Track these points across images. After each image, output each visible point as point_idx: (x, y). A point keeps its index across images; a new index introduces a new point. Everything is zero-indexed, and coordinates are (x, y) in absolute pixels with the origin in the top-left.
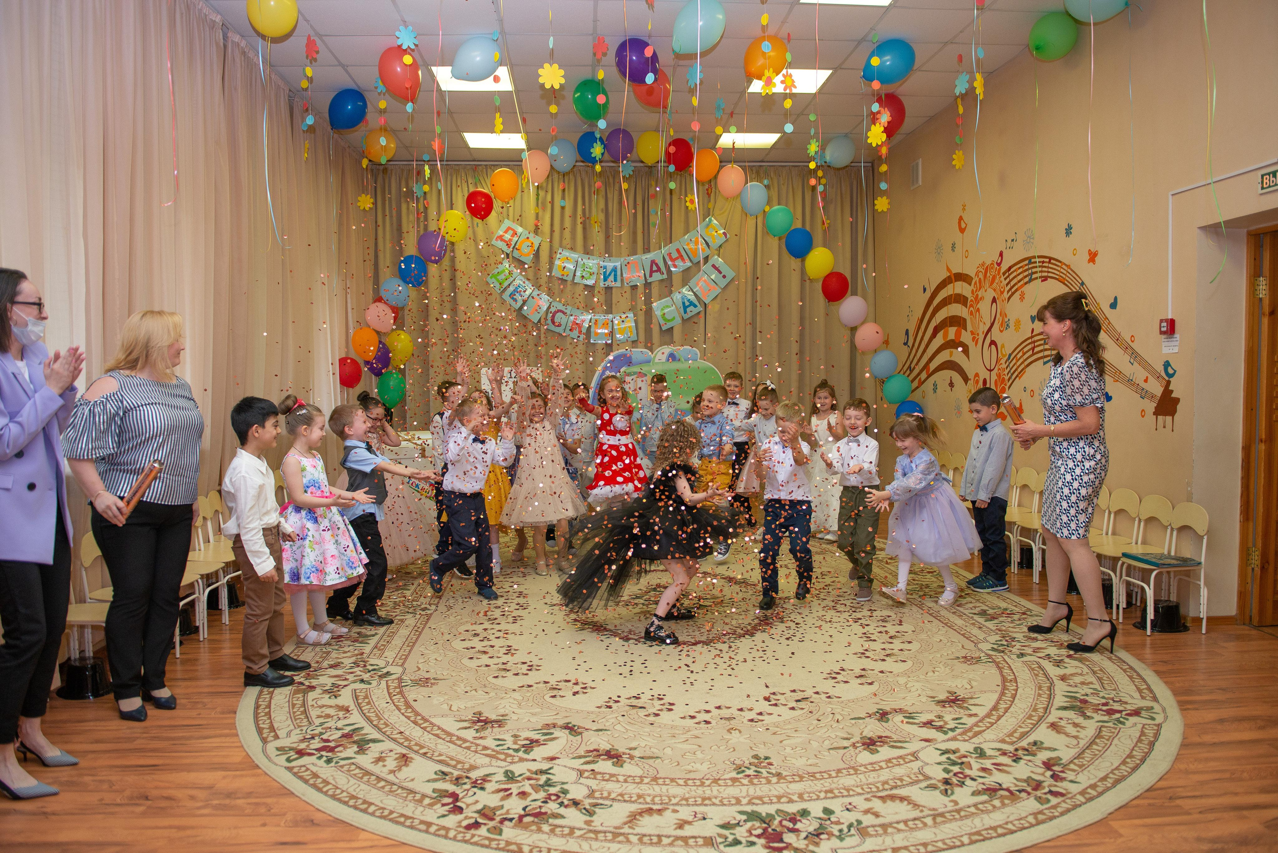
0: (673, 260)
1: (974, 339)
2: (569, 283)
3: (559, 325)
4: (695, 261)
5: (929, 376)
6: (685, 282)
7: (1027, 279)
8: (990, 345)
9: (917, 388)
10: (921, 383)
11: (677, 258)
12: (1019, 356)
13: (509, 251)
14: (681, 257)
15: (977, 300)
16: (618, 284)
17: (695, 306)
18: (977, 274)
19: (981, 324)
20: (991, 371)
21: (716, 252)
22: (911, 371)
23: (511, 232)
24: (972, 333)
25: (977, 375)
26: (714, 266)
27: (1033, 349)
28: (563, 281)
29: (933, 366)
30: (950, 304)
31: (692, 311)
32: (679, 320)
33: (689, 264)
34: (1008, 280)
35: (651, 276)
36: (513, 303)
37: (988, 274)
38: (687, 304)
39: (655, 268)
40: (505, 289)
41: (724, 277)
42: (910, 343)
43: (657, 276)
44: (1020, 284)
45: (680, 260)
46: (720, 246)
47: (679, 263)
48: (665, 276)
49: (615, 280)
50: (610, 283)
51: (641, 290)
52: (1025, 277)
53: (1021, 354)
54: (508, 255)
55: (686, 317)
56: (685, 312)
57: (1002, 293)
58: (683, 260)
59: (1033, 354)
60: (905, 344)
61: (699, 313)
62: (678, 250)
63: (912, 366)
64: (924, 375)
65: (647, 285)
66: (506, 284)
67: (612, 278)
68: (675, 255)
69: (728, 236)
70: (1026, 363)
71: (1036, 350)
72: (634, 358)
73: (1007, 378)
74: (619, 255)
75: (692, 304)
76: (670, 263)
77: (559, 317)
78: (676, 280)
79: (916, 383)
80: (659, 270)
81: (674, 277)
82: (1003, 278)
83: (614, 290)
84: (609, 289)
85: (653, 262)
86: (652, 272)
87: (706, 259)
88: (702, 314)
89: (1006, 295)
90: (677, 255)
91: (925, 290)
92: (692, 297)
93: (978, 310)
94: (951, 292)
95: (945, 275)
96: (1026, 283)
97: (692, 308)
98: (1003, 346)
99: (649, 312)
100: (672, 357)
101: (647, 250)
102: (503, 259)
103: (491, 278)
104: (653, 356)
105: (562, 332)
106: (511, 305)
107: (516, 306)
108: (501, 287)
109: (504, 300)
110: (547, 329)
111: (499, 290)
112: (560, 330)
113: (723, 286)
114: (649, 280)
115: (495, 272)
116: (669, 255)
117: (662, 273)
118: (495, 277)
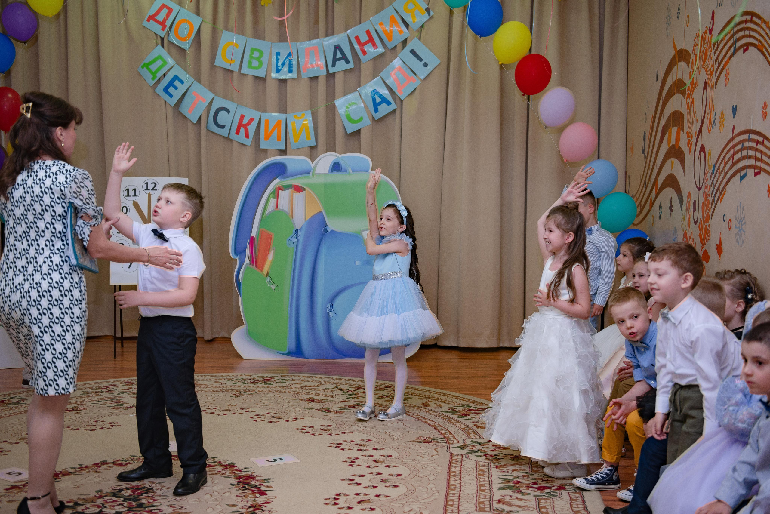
0: (362, 45)
1: (689, 141)
2: (235, 75)
3: (223, 127)
4: (390, 45)
5: (657, 195)
7: (731, 51)
8: (700, 153)
9: (649, 212)
10: (652, 204)
11: (366, 43)
12: (721, 168)
13: (162, 34)
14: (371, 40)
15: (694, 85)
16: (294, 75)
17: (389, 103)
18: (694, 50)
19: (695, 121)
20: (699, 189)
21: (417, 34)
22: (646, 188)
23: (165, 11)
24: (688, 136)
25: (689, 194)
26: (413, 52)
27: (732, 157)
28: (228, 72)
29: (660, 181)
30: (674, 94)
31: (384, 109)
32: (367, 121)
33: (380, 50)
34: (717, 54)
35: (334, 65)
36: (167, 98)
37: (702, 48)
38: (378, 100)
39: (339, 55)
40: (159, 80)
41: (425, 65)
42: (646, 152)
43: (341, 65)
44: (726, 59)
45: (370, 44)
46: (422, 27)
47: (369, 48)
48: (351, 65)
49: (290, 71)
50: (284, 74)
51: (322, 83)
52: (730, 47)
53: (723, 165)
54: (162, 39)
55: (378, 116)
56: (376, 111)
57: (712, 73)
58: (374, 45)
59: (733, 165)
60: (643, 151)
61: (394, 111)
62: (368, 33)
63: (647, 182)
64: (653, 195)
65: (330, 76)
66: (159, 75)
67: (286, 69)
68: (364, 38)
69: (432, 13)
70: (727, 178)
71: (737, 157)
72: (290, 168)
73: (711, 200)
74: (295, 39)
75: (384, 100)
76: (358, 50)
77: (223, 118)
78: (366, 70)
79: (648, 205)
80: (344, 58)
81: (362, 66)
82: (712, 53)
83: (289, 84)
84: (283, 82)
85: (337, 48)
86: (335, 60)
87: (405, 43)
88: (398, 114)
89: (714, 77)
90: (367, 39)
91: (657, 77)
92: (385, 92)
93: (693, 102)
94: (675, 79)
95: (671, 53)
96: (731, 57)
97: (384, 105)
98: (710, 154)
99: (331, 109)
100: (336, 167)
101: (330, 32)
102: (157, 44)
103: (143, 67)
104: (312, 165)
105: (227, 136)
106: (166, 101)
107: (173, 101)
108: (153, 79)
109: (158, 95)
110: (209, 131)
111: (152, 83)
112: (224, 132)
113: (423, 77)
114: (332, 70)
115: (147, 60)
116: (357, 38)
117: (348, 62)
118: (147, 66)
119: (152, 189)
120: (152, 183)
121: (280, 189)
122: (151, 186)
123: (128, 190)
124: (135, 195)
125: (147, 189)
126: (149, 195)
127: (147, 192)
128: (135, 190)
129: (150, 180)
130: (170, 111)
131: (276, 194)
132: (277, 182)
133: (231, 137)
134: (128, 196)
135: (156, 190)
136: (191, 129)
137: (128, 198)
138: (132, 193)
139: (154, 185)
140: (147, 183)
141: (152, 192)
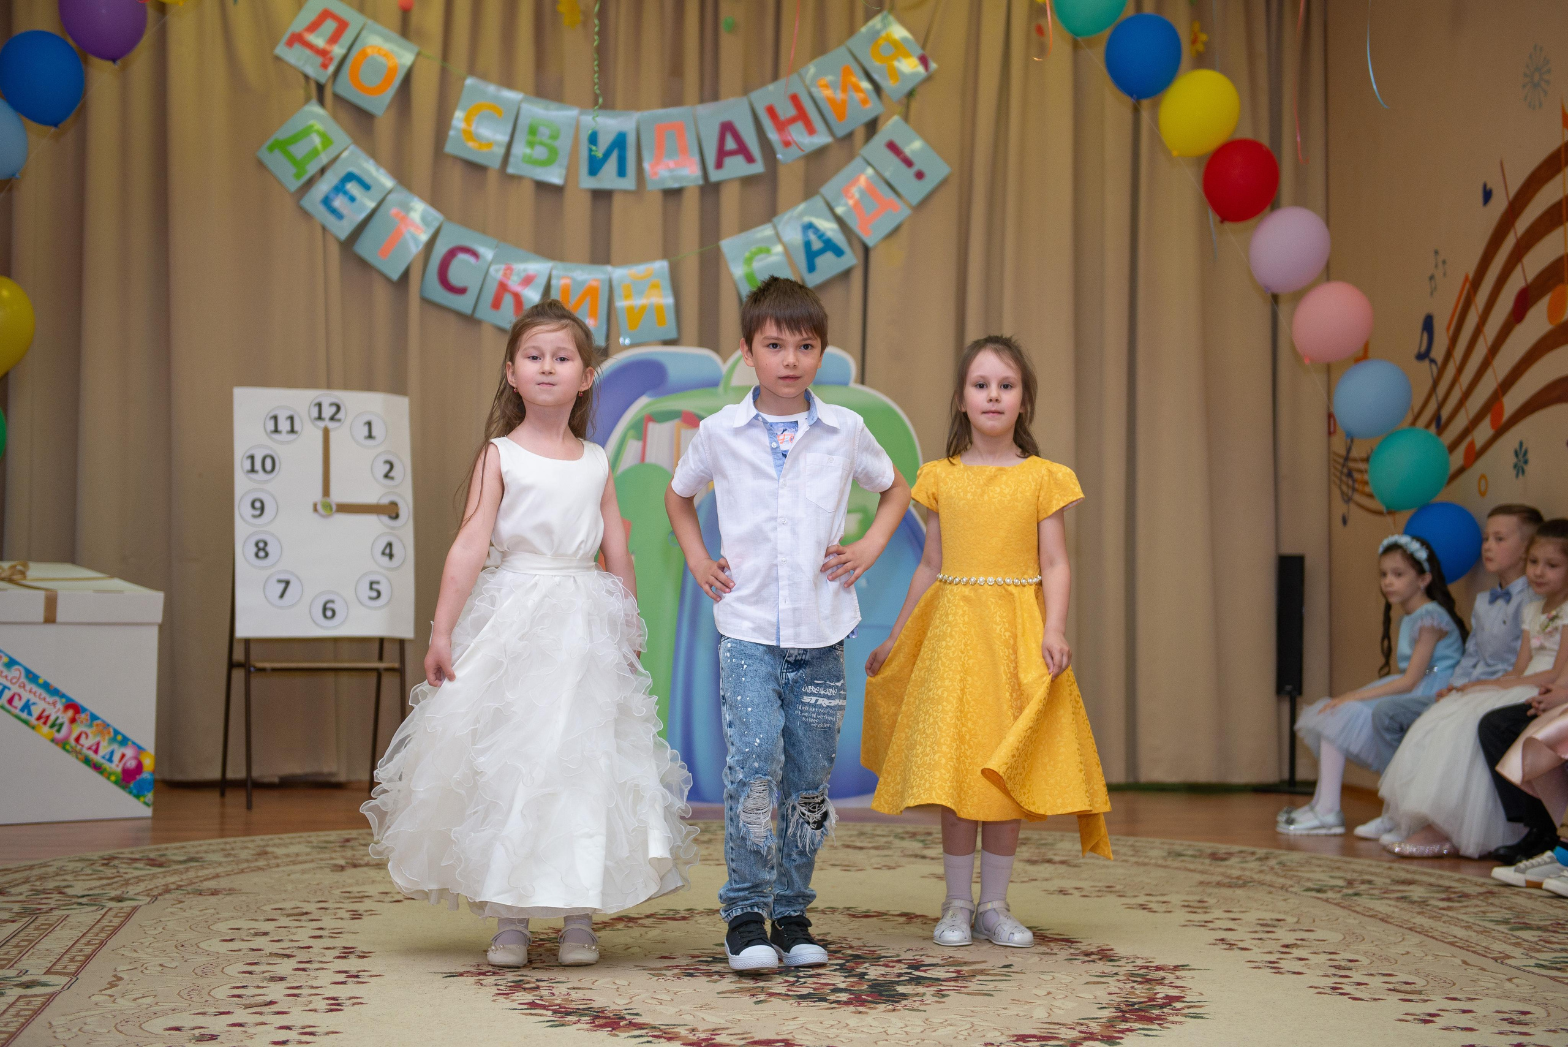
0: (781, 126)
2: (492, 178)
3: (462, 291)
4: (841, 132)
5: (1500, 431)
6: (810, 190)
9: (1461, 471)
10: (1474, 455)
11: (790, 121)
13: (324, 76)
14: (802, 115)
16: (628, 183)
17: (839, 252)
21: (900, 109)
22: (1442, 428)
23: (330, 26)
26: (892, 147)
28: (475, 168)
29: (1512, 402)
31: (828, 265)
33: (822, 139)
35: (719, 165)
36: (330, 220)
38: (817, 245)
39: (730, 144)
40: (310, 183)
41: (920, 175)
43: (736, 167)
45: (800, 125)
46: (910, 94)
47: (797, 132)
48: (758, 168)
49: (622, 172)
50: (608, 178)
51: (691, 205)
54: (321, 88)
55: (814, 279)
56: (811, 268)
58: (809, 127)
60: (1423, 356)
61: (846, 274)
62: (795, 99)
63: (1445, 413)
64: (1482, 432)
65: (710, 190)
66: (312, 169)
67: (611, 165)
68: (786, 111)
69: (933, 66)
72: (675, 372)
74: (633, 105)
75: (829, 246)
76: (773, 136)
77: (461, 271)
78: (789, 181)
79: (1458, 458)
80: (742, 150)
81: (782, 171)
83: (617, 201)
84: (602, 197)
85: (727, 128)
86: (722, 154)
87: (872, 127)
88: (857, 278)
90: (791, 112)
91: (1487, 195)
92: (828, 227)
97: (829, 256)
99: (712, 263)
101: (711, 93)
102: (307, 100)
103: (271, 149)
104: (725, 368)
105: (468, 310)
106: (324, 228)
107: (341, 231)
108: (298, 176)
109: (306, 215)
110: (425, 301)
111: (294, 185)
112: (463, 303)
113: (915, 201)
114: (715, 176)
115: (282, 134)
116: (771, 111)
117: (750, 159)
118: (283, 146)
119: (332, 418)
120: (332, 404)
121: (650, 418)
122: (328, 411)
123: (275, 418)
124: (292, 431)
125: (320, 418)
126: (326, 433)
127: (321, 424)
128: (291, 418)
129: (327, 397)
130: (334, 250)
131: (640, 429)
132: (642, 404)
133: (479, 315)
134: (276, 430)
135: (339, 420)
136: (382, 296)
137: (276, 436)
138: (284, 425)
139: (334, 409)
140: (319, 405)
141: (331, 425)
